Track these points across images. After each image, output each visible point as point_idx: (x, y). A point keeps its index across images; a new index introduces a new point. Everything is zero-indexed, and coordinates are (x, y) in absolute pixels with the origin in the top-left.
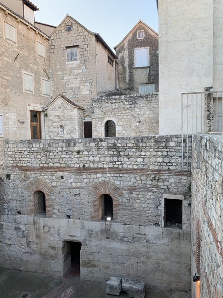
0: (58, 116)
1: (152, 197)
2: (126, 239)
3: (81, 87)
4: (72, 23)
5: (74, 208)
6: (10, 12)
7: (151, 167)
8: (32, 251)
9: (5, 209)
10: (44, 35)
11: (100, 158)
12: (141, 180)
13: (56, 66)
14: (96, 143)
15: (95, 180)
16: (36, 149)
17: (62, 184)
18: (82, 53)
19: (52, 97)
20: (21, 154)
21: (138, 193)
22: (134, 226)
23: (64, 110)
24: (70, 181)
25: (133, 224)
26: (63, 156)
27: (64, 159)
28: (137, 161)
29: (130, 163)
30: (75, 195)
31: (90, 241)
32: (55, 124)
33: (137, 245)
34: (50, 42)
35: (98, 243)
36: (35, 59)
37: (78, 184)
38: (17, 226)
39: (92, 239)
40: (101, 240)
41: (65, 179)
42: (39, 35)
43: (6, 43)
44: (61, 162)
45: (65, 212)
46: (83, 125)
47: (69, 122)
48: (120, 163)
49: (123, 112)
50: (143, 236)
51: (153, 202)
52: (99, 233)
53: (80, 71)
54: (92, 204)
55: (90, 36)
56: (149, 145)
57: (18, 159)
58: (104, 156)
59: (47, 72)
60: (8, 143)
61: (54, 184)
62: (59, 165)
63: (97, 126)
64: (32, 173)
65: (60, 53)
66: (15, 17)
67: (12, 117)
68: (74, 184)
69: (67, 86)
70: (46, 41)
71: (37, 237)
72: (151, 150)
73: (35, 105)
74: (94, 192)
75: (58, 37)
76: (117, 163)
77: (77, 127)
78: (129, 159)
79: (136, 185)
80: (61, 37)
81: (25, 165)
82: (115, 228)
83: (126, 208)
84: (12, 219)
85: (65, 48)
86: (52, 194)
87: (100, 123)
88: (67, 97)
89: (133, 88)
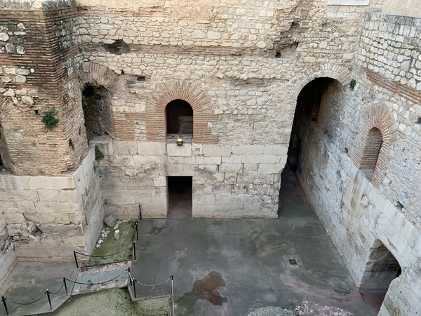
8: (342, 218)
9: (337, 135)
16: (402, 39)
17: (414, 134)
20: (379, 46)
38: (339, 169)
45: (399, 193)
57: (372, 56)
60: (369, 19)
61: (402, 127)
64: (381, 89)
71: (352, 203)
81: (376, 70)
84: (338, 155)
86: (392, 146)
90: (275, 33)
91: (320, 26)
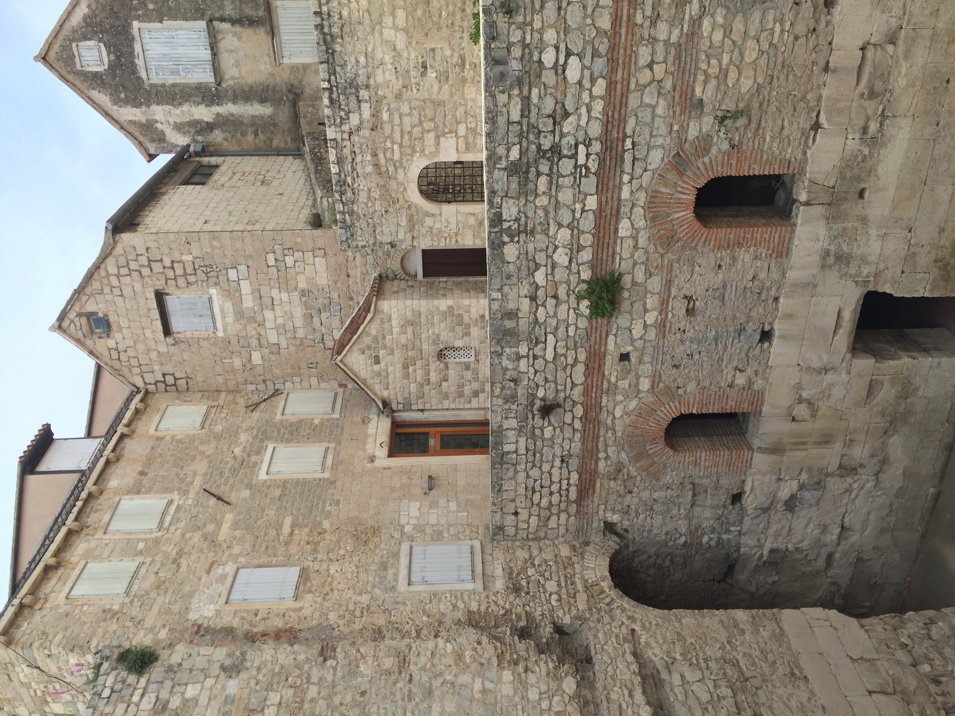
0: (405, 367)
1: (720, 20)
2: (873, 127)
3: (303, 285)
4: (79, 315)
5: (734, 317)
6: (72, 517)
7: (605, 23)
8: (875, 460)
9: (719, 542)
10: (132, 407)
11: (560, 226)
12: (650, 66)
13: (234, 371)
14: (506, 239)
15: (642, 242)
16: (522, 441)
17: (647, 359)
18: (181, 282)
19: (341, 386)
20: (538, 488)
21: (701, 78)
22: (825, 93)
23: (385, 347)
24: (637, 331)
25: (820, 98)
26: (550, 355)
27: (560, 351)
28: (580, 83)
29: (583, 110)
30: (690, 312)
31: (864, 260)
32: (434, 377)
33: (902, 82)
34: (151, 388)
35: (873, 233)
36: (218, 437)
37: (651, 302)
38: (780, 507)
39: (857, 252)
40: (864, 220)
41: (629, 348)
42: (133, 426)
43: (173, 528)
44: (570, 361)
45: (746, 347)
46: (437, 280)
47: (424, 329)
48: (581, 148)
49: (387, 130)
50: (869, 54)
51: (739, 17)
52: (838, 226)
53: (246, 287)
54: (726, 254)
55: (119, 250)
56: (519, 33)
57: (555, 499)
58: (556, 209)
59: (255, 399)
60: (500, 529)
61: (645, 384)
62: (580, 368)
63: (440, 231)
64: (602, 455)
65: (186, 356)
66: (86, 501)
67: (414, 511)
68: (651, 318)
69: (300, 333)
70: (152, 401)
71: (826, 443)
72: (537, 25)
73: (370, 440)
74: (683, 248)
75: (134, 362)
76: (581, 160)
77: (443, 304)
78: (566, 115)
79: (668, 84)
80: (130, 352)
81: (575, 477)
82: (827, 166)
83: (754, 125)
84: (756, 521)
85: (170, 340)
86: (681, 391)
87: (429, 221)
88: (337, 335)
89: (291, 89)
90: (542, 664)
91: (519, 596)
